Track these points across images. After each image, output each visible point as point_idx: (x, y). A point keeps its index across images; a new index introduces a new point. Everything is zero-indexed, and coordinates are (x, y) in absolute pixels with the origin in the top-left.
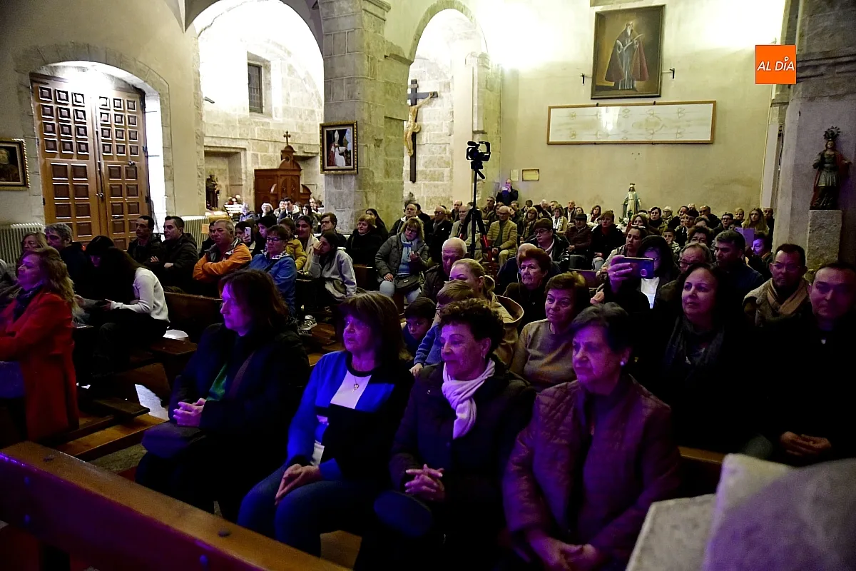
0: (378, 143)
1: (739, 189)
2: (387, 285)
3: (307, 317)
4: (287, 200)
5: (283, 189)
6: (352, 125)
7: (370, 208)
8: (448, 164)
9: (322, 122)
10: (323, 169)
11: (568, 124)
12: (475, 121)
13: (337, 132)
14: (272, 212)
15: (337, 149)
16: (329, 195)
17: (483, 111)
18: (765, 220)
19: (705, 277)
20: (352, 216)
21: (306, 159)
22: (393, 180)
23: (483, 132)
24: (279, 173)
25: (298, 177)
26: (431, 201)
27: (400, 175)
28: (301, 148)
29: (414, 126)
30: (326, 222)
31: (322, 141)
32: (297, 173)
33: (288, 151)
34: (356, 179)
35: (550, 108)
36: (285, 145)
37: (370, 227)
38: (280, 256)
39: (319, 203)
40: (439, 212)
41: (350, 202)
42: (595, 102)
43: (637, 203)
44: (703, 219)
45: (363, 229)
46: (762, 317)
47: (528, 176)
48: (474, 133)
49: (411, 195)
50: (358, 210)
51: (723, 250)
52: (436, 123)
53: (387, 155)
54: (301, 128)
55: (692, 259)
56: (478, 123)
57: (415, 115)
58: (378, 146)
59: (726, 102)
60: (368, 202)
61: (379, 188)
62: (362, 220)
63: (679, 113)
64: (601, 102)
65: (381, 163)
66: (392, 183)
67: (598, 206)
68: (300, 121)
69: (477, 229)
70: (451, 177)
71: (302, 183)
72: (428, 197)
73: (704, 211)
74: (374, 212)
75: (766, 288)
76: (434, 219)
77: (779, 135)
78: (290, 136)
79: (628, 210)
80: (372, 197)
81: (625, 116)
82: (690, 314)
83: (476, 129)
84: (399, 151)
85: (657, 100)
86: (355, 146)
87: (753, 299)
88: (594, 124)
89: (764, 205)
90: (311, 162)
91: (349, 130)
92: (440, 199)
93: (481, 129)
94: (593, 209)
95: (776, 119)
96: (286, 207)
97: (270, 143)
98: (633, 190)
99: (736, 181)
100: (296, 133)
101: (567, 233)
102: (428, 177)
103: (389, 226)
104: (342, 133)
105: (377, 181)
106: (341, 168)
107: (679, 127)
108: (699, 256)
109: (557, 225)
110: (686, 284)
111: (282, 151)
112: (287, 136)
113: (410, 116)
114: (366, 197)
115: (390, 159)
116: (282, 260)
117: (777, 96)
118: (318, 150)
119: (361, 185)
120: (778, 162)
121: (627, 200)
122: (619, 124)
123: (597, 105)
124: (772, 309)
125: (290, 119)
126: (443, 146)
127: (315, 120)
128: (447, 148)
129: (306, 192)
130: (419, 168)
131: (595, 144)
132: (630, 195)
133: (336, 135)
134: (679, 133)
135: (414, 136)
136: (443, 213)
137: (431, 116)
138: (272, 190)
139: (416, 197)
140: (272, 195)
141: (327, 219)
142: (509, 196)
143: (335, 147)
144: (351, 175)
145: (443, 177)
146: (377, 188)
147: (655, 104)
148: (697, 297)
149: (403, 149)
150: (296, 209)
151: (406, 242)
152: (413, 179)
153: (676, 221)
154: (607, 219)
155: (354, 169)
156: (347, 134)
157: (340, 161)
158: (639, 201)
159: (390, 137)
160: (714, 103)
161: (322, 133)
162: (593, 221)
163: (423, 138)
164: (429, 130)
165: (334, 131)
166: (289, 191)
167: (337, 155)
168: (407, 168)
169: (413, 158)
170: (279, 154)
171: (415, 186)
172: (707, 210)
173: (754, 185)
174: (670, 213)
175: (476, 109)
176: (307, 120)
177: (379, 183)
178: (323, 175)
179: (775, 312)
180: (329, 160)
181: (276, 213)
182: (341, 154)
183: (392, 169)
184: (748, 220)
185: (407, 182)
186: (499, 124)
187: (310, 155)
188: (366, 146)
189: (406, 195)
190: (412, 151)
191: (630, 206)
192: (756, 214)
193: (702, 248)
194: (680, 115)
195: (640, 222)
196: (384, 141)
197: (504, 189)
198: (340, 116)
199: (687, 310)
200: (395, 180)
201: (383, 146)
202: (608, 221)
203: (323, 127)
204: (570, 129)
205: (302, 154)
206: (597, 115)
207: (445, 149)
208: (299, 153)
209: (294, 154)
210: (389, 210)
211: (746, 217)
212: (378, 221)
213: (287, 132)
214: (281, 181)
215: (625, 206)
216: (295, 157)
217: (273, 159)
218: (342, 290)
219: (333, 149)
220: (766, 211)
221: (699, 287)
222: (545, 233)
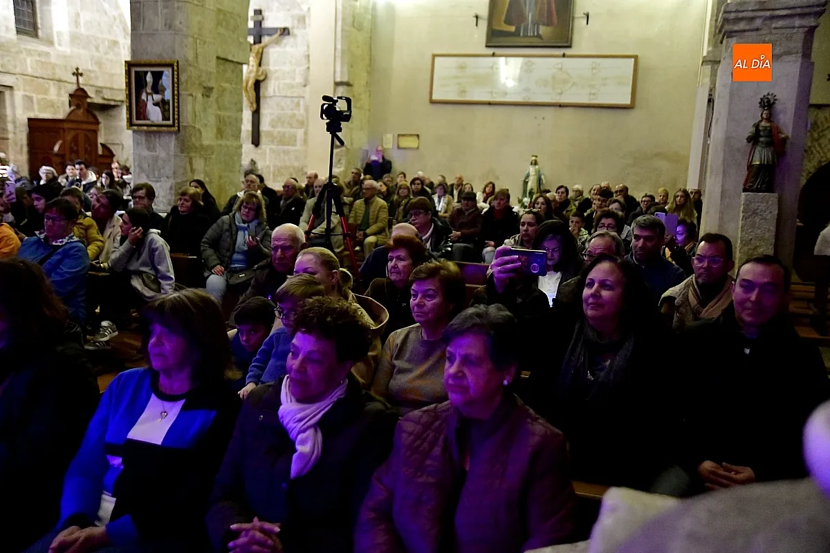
0: (208, 91)
1: (663, 164)
2: (216, 281)
3: (104, 323)
4: (79, 163)
5: (71, 148)
6: (171, 65)
7: (195, 178)
8: (302, 124)
9: (129, 59)
10: (131, 124)
11: (456, 77)
12: (338, 69)
13: (149, 74)
14: (55, 179)
15: (150, 97)
16: (139, 159)
17: (349, 55)
18: (692, 202)
19: (611, 272)
20: (171, 188)
21: (106, 108)
22: (229, 143)
23: (348, 84)
24: (66, 126)
25: (95, 132)
26: (278, 172)
27: (237, 135)
28: (99, 91)
29: (257, 71)
30: (140, 197)
31: (129, 84)
32: (92, 127)
33: (79, 96)
34: (177, 139)
35: (434, 56)
36: (75, 87)
37: (195, 203)
38: (65, 241)
39: (126, 170)
40: (288, 187)
41: (168, 170)
42: (490, 51)
43: (539, 181)
44: (616, 201)
45: (184, 206)
46: (681, 321)
47: (405, 142)
48: (337, 84)
49: (253, 162)
50: (179, 181)
51: (646, 238)
52: (287, 68)
53: (219, 108)
54: (99, 64)
55: (598, 251)
56: (342, 72)
57: (259, 56)
58: (208, 96)
59: (647, 58)
60: (193, 171)
61: (209, 152)
62: (184, 194)
63: (593, 68)
64: (498, 51)
65: (212, 120)
66: (227, 146)
67: (491, 183)
68: (97, 54)
69: (334, 209)
70: (305, 141)
71: (101, 140)
72: (274, 166)
73: (621, 191)
74: (200, 184)
75: (687, 286)
76: (282, 195)
77: (709, 101)
78: (81, 75)
79: (529, 188)
80: (199, 164)
81: (527, 70)
82: (593, 318)
83: (338, 80)
84: (236, 104)
85: (568, 52)
86: (176, 95)
87: (671, 299)
88: (490, 78)
89: (691, 186)
90: (113, 112)
91: (167, 72)
92: (291, 170)
93: (345, 79)
94: (486, 186)
95: (707, 81)
96: (77, 172)
97: (51, 82)
98: (536, 163)
99: (657, 155)
100: (90, 71)
101: (451, 216)
102: (275, 141)
103: (222, 202)
104: (157, 76)
105: (206, 142)
106: (156, 123)
107: (592, 86)
108: (608, 248)
109: (440, 206)
110: (587, 281)
111: (70, 95)
112: (77, 74)
113: (251, 59)
114: (191, 164)
115: (223, 113)
116: (67, 246)
117: (708, 52)
118: (122, 96)
119: (185, 148)
120: (707, 133)
121: (528, 176)
122: (520, 80)
123: (494, 55)
124: (693, 312)
125: (82, 51)
126: (296, 100)
127: (118, 54)
128: (301, 103)
129: (109, 154)
130: (265, 126)
131: (490, 104)
132: (532, 170)
133: (149, 78)
134: (594, 94)
135: (257, 85)
136: (294, 187)
137: (280, 58)
138: (56, 148)
139: (260, 165)
140: (57, 155)
141: (142, 193)
142: (380, 168)
143: (148, 94)
144: (170, 133)
145: (296, 141)
146: (205, 151)
147: (564, 56)
148: (600, 296)
149: (241, 102)
150: (92, 177)
151: (242, 225)
152: (256, 141)
153: (587, 203)
154: (501, 199)
155: (173, 126)
156: (164, 77)
157: (155, 114)
158: (543, 177)
159: (226, 85)
160: (636, 57)
161: (128, 73)
162: (485, 201)
163: (270, 89)
164: (277, 79)
165: (146, 73)
166: (82, 151)
167: (150, 106)
168: (247, 126)
169: (256, 114)
170: (66, 99)
171: (259, 150)
172: (624, 190)
173: (680, 161)
174: (580, 193)
175: (339, 53)
176: (106, 53)
177: (208, 146)
178: (130, 132)
179: (696, 315)
180: (138, 112)
181: (62, 180)
182: (156, 104)
183: (227, 128)
184: (672, 203)
185: (247, 147)
186: (368, 73)
187: (112, 103)
188: (191, 95)
189: (245, 162)
190: (255, 106)
191: (532, 184)
192: (681, 197)
193: (613, 238)
194: (594, 71)
195: (542, 204)
196: (215, 90)
197: (374, 158)
198: (154, 52)
199: (590, 312)
200: (231, 142)
201: (214, 95)
202: (502, 202)
203: (129, 65)
204: (459, 84)
205: (101, 101)
206: (492, 68)
207: (298, 104)
208: (97, 100)
209: (89, 100)
210: (222, 181)
211: (671, 200)
212: (207, 196)
213: (77, 69)
214: (69, 137)
215: (526, 183)
216: (90, 104)
217: (56, 106)
218: (154, 287)
219: (144, 97)
220: (692, 193)
221: (603, 285)
222: (421, 215)
